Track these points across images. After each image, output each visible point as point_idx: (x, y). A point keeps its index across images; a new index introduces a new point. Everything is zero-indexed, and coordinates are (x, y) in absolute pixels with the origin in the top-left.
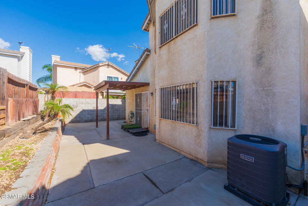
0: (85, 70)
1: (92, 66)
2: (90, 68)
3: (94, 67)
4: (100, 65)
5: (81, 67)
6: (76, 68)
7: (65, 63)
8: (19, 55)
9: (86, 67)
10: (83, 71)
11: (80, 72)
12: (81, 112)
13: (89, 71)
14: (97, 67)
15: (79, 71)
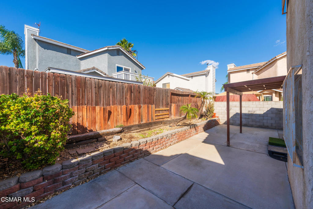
0: (259, 69)
1: (267, 62)
2: (264, 65)
3: (270, 62)
4: (277, 58)
5: (255, 67)
6: (248, 71)
7: (239, 68)
8: (206, 73)
9: (260, 66)
10: (256, 71)
11: (253, 73)
12: (234, 115)
13: (264, 70)
14: (274, 61)
15: (251, 72)
